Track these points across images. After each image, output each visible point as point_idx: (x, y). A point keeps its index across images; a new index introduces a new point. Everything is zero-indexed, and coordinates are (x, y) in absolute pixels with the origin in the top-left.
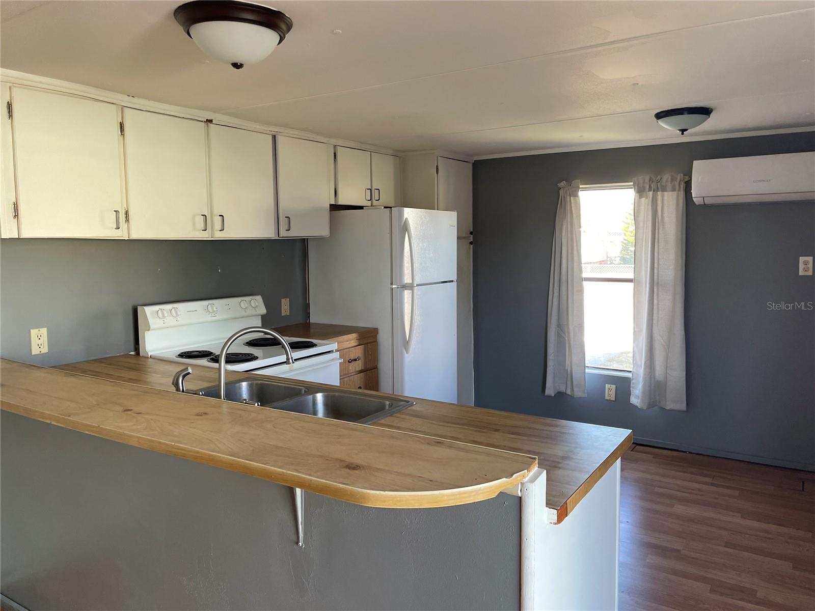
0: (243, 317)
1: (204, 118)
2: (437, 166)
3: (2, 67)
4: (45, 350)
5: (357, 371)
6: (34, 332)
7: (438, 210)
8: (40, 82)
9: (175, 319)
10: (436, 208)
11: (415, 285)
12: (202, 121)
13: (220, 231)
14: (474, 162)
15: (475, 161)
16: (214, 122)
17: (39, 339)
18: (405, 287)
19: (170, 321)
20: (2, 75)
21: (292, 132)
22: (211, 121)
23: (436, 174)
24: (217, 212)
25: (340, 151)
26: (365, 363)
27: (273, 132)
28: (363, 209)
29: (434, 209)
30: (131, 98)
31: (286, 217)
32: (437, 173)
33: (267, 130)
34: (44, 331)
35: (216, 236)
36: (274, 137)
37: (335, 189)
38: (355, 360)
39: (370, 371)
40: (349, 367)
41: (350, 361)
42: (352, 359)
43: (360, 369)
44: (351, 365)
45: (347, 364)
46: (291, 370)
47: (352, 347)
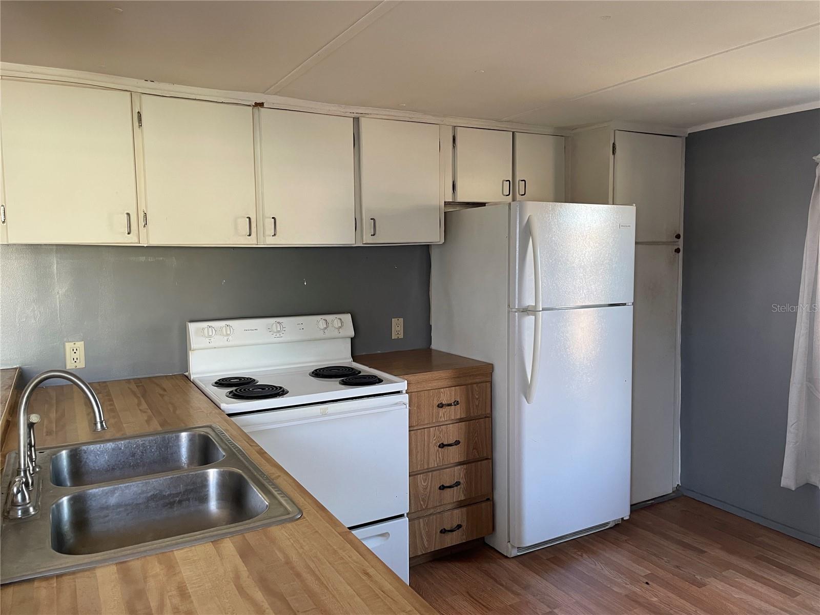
0: (320, 339)
1: (252, 101)
2: (614, 144)
3: (1, 61)
4: (81, 364)
5: (458, 419)
6: (69, 346)
7: (613, 204)
8: (32, 72)
9: (226, 338)
10: (610, 200)
11: (541, 309)
12: (249, 106)
13: (273, 236)
14: (687, 136)
15: (689, 134)
16: (265, 105)
17: (75, 353)
18: (526, 311)
19: (218, 340)
20: (2, 69)
21: (384, 113)
22: (261, 105)
23: (612, 156)
24: (270, 213)
25: (460, 133)
26: (468, 410)
27: (355, 114)
28: (485, 206)
29: (607, 204)
30: (149, 82)
31: (371, 219)
32: (614, 153)
33: (346, 112)
34: (80, 345)
35: (268, 243)
36: (356, 121)
37: (453, 182)
38: (450, 405)
39: (477, 421)
40: (439, 413)
41: (441, 406)
42: (444, 403)
43: (458, 417)
44: (442, 411)
45: (436, 409)
46: (324, 414)
47: (444, 388)
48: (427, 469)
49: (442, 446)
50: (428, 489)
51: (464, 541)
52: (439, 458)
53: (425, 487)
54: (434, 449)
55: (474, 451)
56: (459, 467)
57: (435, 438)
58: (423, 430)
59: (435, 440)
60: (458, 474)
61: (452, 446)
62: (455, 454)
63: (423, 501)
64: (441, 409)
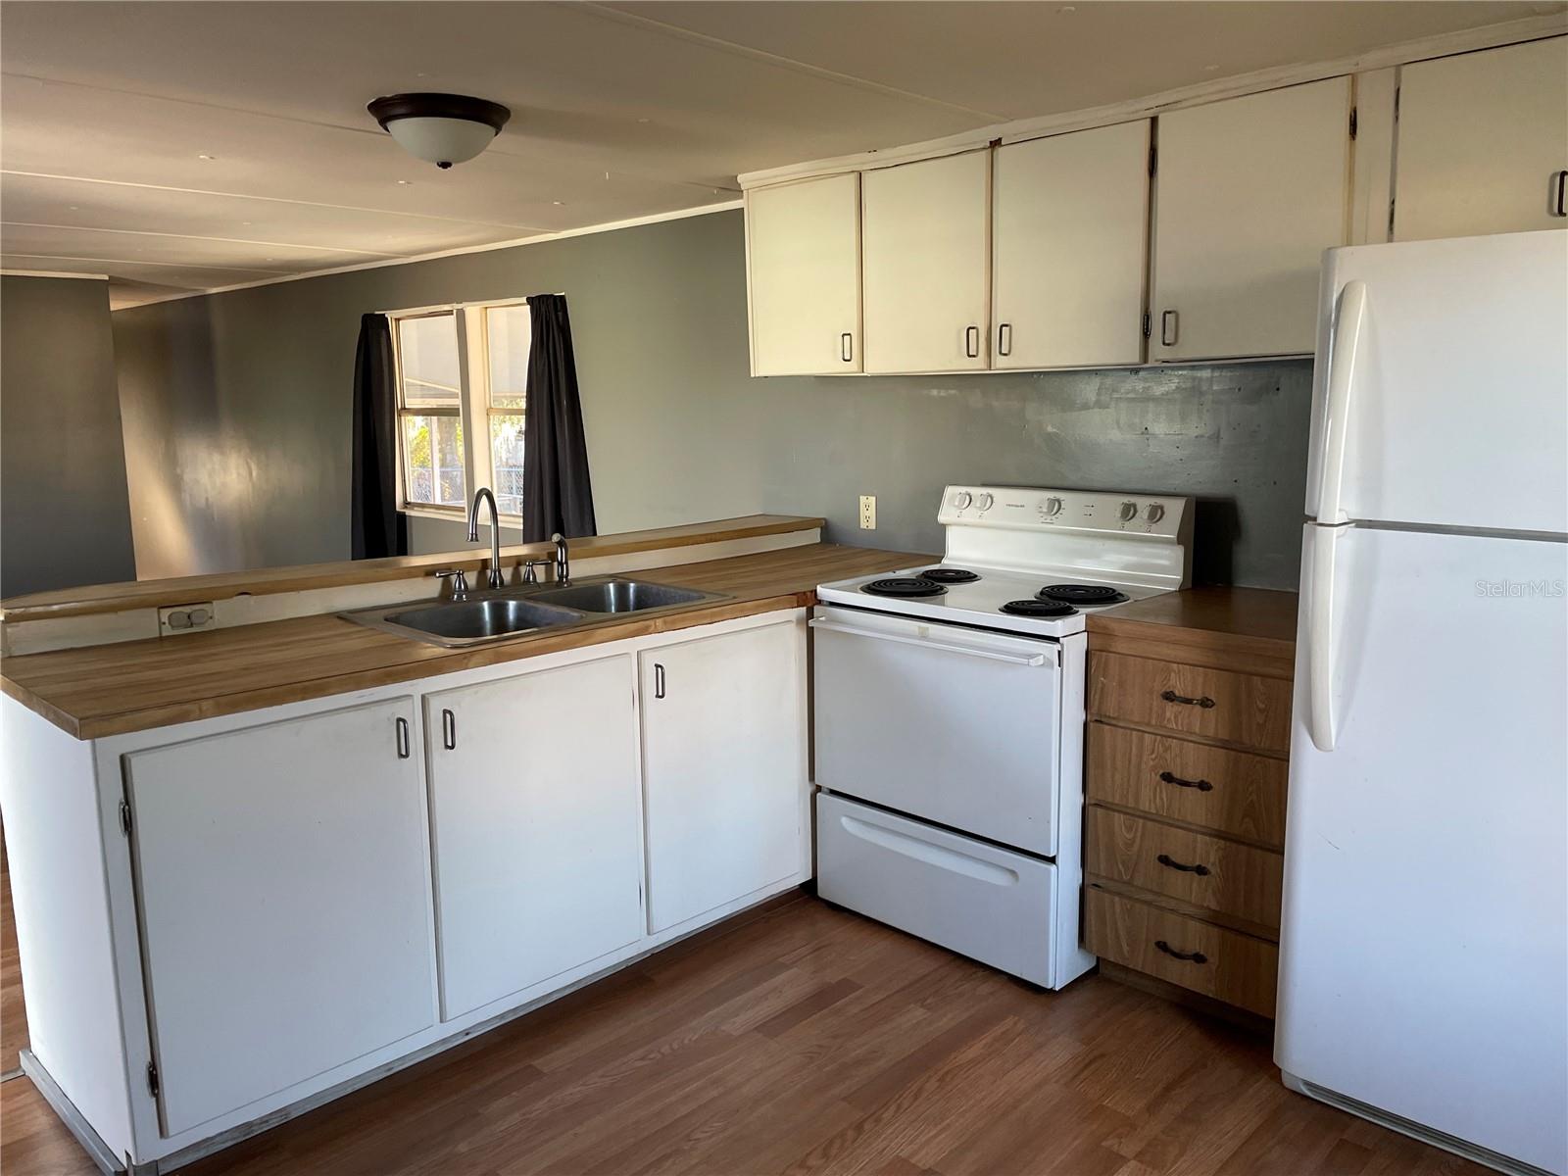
6: (863, 499)
26: (1236, 727)
34: (872, 499)
38: (1188, 701)
39: (1258, 758)
40: (1164, 712)
41: (1169, 697)
42: (1177, 693)
43: (1211, 732)
44: (1171, 709)
45: (1157, 702)
46: (924, 637)
47: (1178, 663)
48: (1133, 809)
49: (1168, 777)
50: (1136, 848)
51: (1210, 995)
52: (1162, 799)
53: (1129, 842)
54: (1150, 778)
55: (1247, 820)
56: (1208, 838)
57: (1153, 756)
58: (1129, 732)
59: (1153, 760)
60: (1205, 851)
61: (1189, 786)
62: (1195, 807)
63: (1123, 863)
64: (1171, 704)
